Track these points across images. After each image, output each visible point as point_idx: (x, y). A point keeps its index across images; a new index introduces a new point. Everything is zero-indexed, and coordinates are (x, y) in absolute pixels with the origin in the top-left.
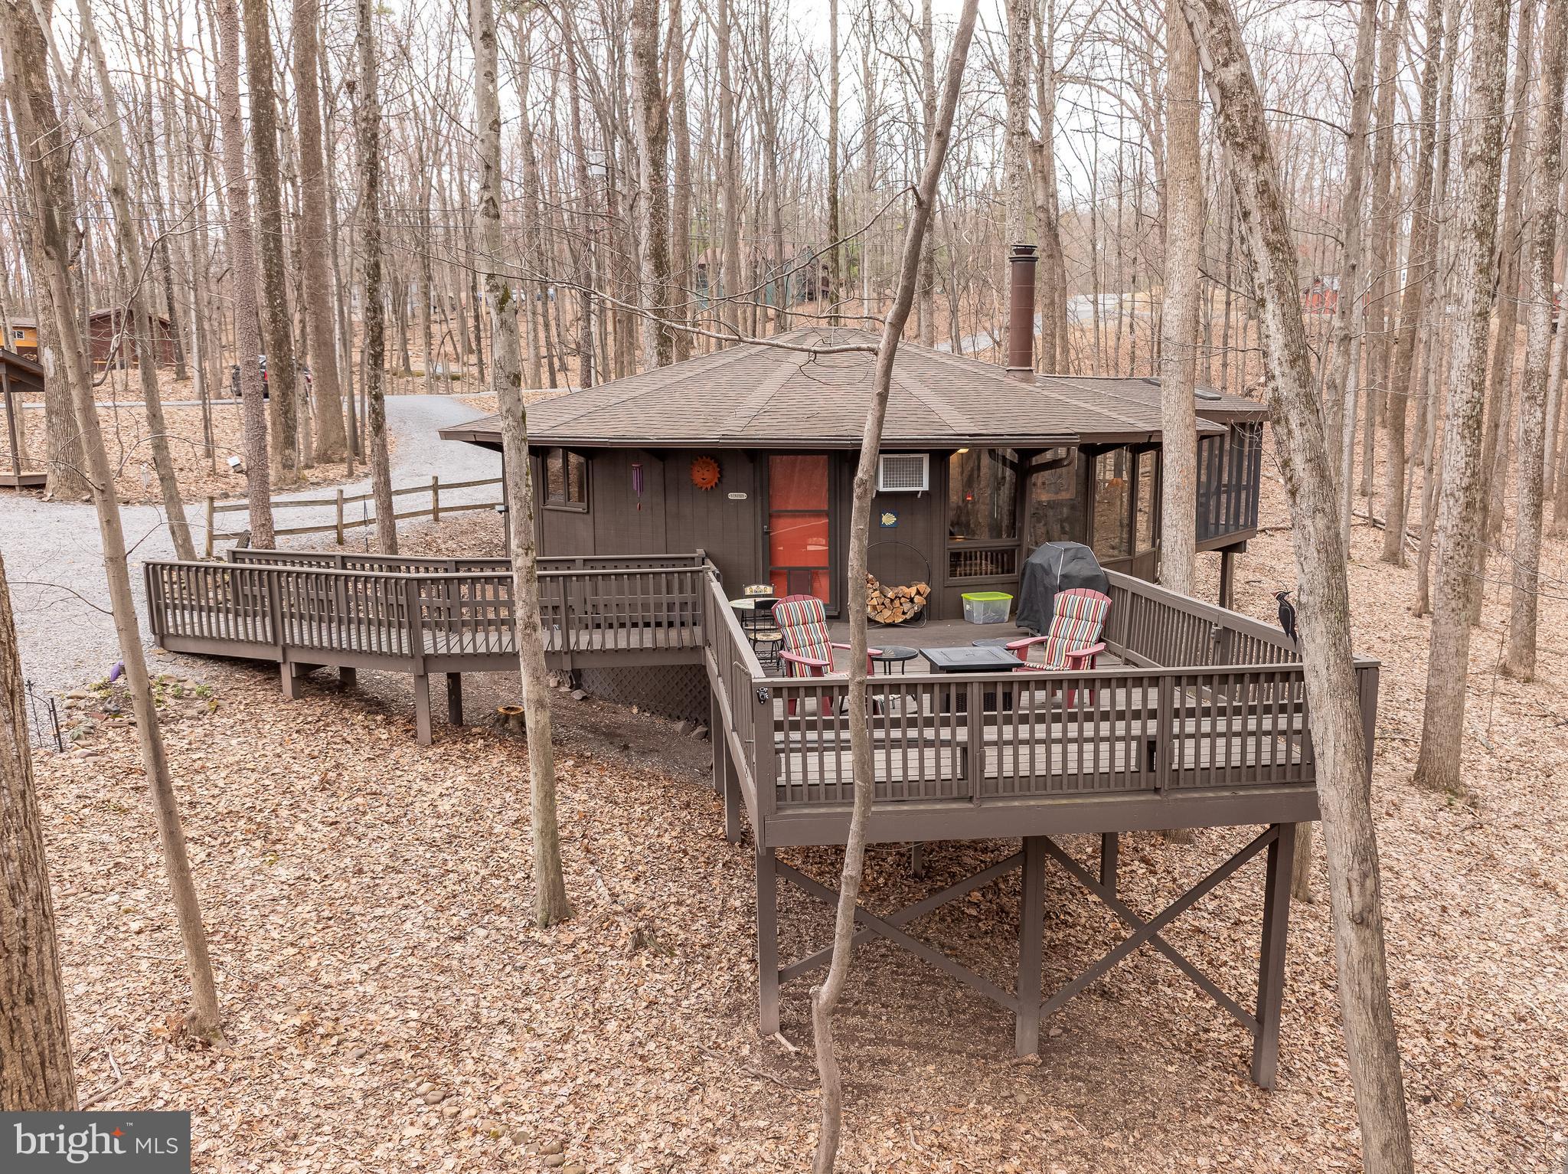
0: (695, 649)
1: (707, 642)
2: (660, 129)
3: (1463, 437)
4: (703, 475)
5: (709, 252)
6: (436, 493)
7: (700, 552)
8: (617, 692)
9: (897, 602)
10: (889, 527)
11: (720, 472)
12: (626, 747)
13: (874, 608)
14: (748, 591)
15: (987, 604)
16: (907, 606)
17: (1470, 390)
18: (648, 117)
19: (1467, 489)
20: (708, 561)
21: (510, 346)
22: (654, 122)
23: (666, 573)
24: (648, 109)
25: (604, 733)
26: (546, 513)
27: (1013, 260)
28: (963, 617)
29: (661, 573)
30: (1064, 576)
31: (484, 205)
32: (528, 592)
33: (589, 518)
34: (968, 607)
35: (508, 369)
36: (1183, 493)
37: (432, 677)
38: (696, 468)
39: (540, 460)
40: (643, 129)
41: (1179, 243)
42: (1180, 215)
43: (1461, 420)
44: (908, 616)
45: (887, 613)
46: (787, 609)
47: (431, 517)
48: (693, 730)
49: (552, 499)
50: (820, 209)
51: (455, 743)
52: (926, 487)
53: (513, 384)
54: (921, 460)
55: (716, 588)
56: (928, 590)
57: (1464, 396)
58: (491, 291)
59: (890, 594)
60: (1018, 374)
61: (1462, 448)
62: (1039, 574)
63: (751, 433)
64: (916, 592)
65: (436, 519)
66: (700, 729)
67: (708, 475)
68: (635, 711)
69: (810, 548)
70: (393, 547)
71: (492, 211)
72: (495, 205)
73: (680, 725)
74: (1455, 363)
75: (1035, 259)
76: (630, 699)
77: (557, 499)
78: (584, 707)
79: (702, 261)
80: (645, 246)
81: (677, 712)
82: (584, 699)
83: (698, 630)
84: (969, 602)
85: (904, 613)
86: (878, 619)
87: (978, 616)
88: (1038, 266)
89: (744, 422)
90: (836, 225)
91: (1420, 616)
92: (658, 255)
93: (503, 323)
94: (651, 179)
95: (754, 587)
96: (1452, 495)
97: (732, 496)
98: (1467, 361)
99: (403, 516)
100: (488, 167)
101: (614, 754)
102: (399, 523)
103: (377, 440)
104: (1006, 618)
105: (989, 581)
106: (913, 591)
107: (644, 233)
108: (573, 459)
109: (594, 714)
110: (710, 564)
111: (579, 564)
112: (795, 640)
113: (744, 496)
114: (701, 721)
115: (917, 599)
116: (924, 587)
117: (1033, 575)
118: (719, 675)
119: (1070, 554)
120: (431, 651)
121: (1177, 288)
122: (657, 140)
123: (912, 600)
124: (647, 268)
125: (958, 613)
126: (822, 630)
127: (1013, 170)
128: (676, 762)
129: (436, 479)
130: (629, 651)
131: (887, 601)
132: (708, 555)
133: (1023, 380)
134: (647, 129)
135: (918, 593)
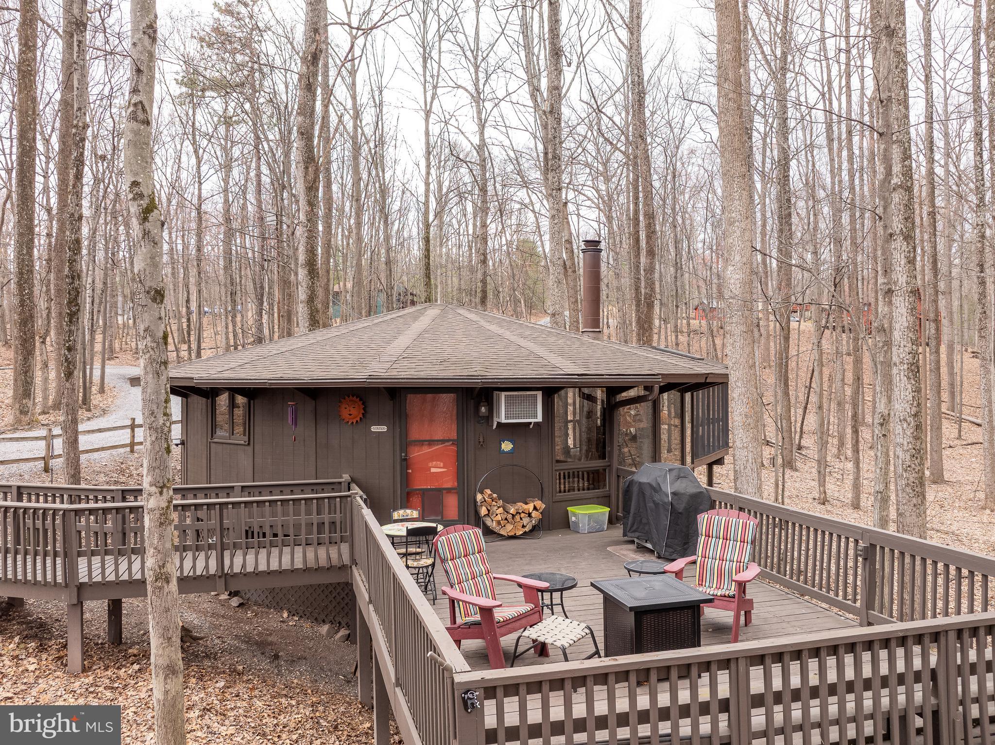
0: (343, 568)
1: (354, 562)
2: (315, 181)
3: (909, 378)
4: (350, 411)
5: (341, 284)
6: (133, 431)
7: (346, 477)
8: (270, 598)
9: (518, 517)
10: (507, 453)
11: (364, 409)
12: (276, 657)
13: (499, 523)
14: (396, 515)
15: (590, 516)
16: (526, 521)
17: (910, 345)
18: (306, 174)
19: (915, 415)
20: (353, 486)
21: (152, 258)
22: (311, 177)
23: (317, 499)
24: (306, 168)
25: (257, 643)
26: (213, 445)
27: (584, 251)
28: (569, 527)
29: (312, 499)
30: (674, 494)
31: (131, 109)
32: (161, 537)
33: (250, 449)
34: (573, 519)
35: (148, 284)
36: (750, 420)
37: (88, 604)
38: (343, 406)
39: (210, 401)
40: (302, 181)
41: (737, 224)
42: (737, 203)
43: (906, 366)
44: (527, 529)
45: (509, 527)
46: (448, 540)
47: (128, 449)
48: (337, 632)
49: (219, 433)
50: (416, 250)
51: (106, 668)
52: (539, 419)
53: (154, 300)
54: (536, 396)
55: (368, 514)
56: (544, 506)
57: (906, 349)
58: (134, 199)
59: (512, 511)
60: (591, 335)
61: (909, 386)
62: (648, 492)
63: (394, 373)
64: (534, 507)
65: (132, 451)
66: (343, 632)
67: (354, 412)
68: (285, 615)
69: (433, 470)
70: (76, 477)
71: (141, 116)
72: (144, 110)
73: (325, 629)
74: (897, 326)
75: (600, 251)
76: (281, 604)
77: (222, 433)
78: (240, 613)
79: (336, 288)
80: (302, 257)
81: (323, 616)
82: (241, 605)
83: (345, 548)
84: (575, 515)
85: (523, 526)
86: (502, 532)
87: (584, 526)
88: (604, 254)
89: (387, 365)
90: (429, 255)
91: (824, 504)
92: (311, 264)
93: (146, 234)
94: (307, 214)
95: (401, 512)
96: (905, 420)
97: (374, 429)
98: (906, 324)
99: (87, 451)
100: (139, 71)
101: (265, 665)
102: (83, 457)
103: (68, 385)
104: (606, 527)
105: (588, 496)
106: (530, 507)
107: (301, 249)
108: (240, 400)
109: (249, 621)
110: (356, 490)
111: (238, 490)
112: (458, 575)
113: (384, 429)
114: (343, 624)
115: (534, 514)
116: (539, 504)
117: (642, 492)
118: (370, 602)
119: (675, 473)
120: (86, 580)
121: (738, 258)
122: (311, 189)
123: (530, 515)
124: (302, 273)
125: (565, 524)
126: (483, 563)
127: (554, 212)
128: (322, 669)
129: (133, 420)
130: (280, 573)
131: (510, 516)
132: (353, 480)
133: (594, 339)
134: (306, 180)
135: (535, 508)
